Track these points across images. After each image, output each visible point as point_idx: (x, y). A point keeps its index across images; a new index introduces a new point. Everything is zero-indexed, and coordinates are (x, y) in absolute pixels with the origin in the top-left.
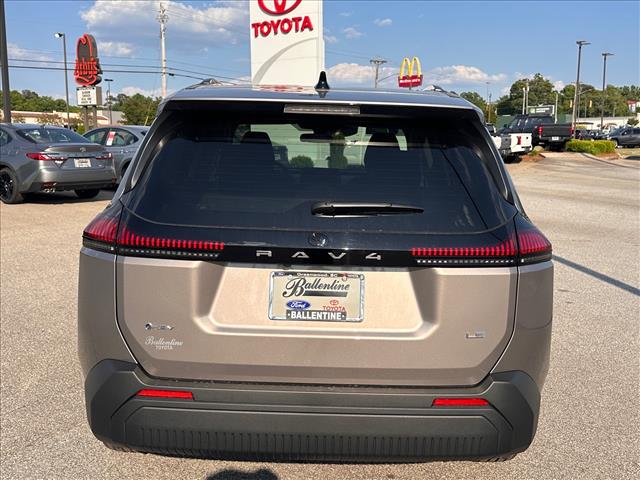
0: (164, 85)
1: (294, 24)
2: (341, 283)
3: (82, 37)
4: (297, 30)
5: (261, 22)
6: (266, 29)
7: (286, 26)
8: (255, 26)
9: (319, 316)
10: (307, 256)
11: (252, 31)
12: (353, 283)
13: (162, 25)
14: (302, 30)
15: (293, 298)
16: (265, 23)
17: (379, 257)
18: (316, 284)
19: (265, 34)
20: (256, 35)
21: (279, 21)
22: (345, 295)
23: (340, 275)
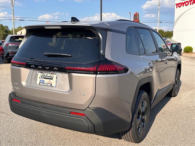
0: (158, 25)
1: (190, 2)
2: (52, 76)
3: (135, 13)
4: (190, 4)
5: (179, 3)
6: (180, 5)
7: (187, 3)
8: (177, 4)
9: (46, 84)
10: (41, 68)
11: (176, 6)
12: (55, 76)
13: (159, 7)
14: (192, 4)
15: (41, 79)
16: (180, 3)
17: (57, 69)
18: (46, 76)
19: (180, 7)
20: (177, 7)
21: (184, 2)
22: (52, 79)
23: (52, 74)
